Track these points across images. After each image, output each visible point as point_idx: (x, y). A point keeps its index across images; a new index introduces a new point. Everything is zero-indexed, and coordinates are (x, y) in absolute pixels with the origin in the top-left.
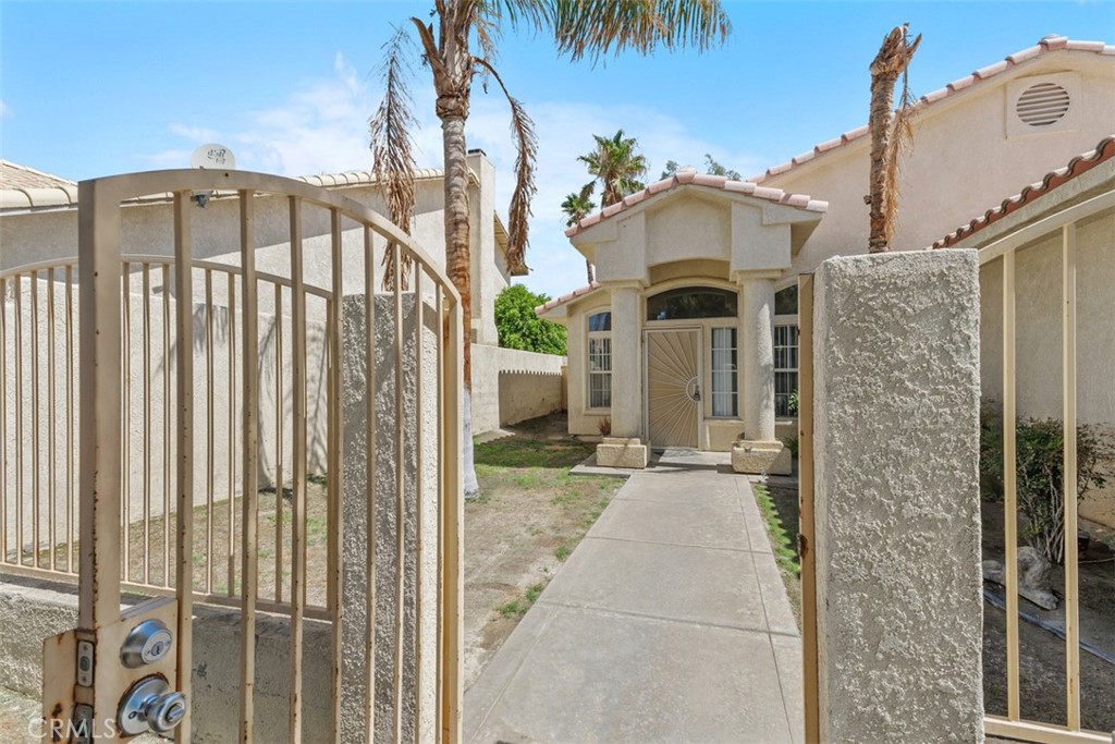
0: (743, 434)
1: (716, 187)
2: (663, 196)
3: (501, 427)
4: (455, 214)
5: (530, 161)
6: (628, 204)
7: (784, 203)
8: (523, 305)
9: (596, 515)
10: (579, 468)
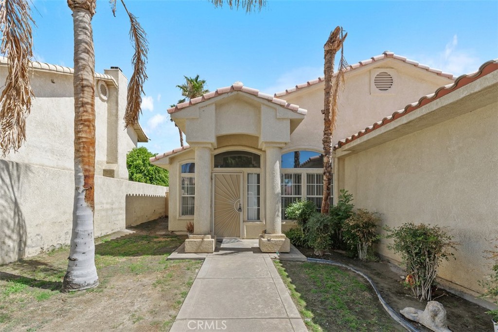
0: (265, 231)
1: (253, 95)
2: (225, 96)
3: (126, 228)
4: (82, 80)
5: (143, 57)
6: (205, 98)
7: (287, 108)
8: (145, 158)
9: (185, 295)
10: (174, 255)
